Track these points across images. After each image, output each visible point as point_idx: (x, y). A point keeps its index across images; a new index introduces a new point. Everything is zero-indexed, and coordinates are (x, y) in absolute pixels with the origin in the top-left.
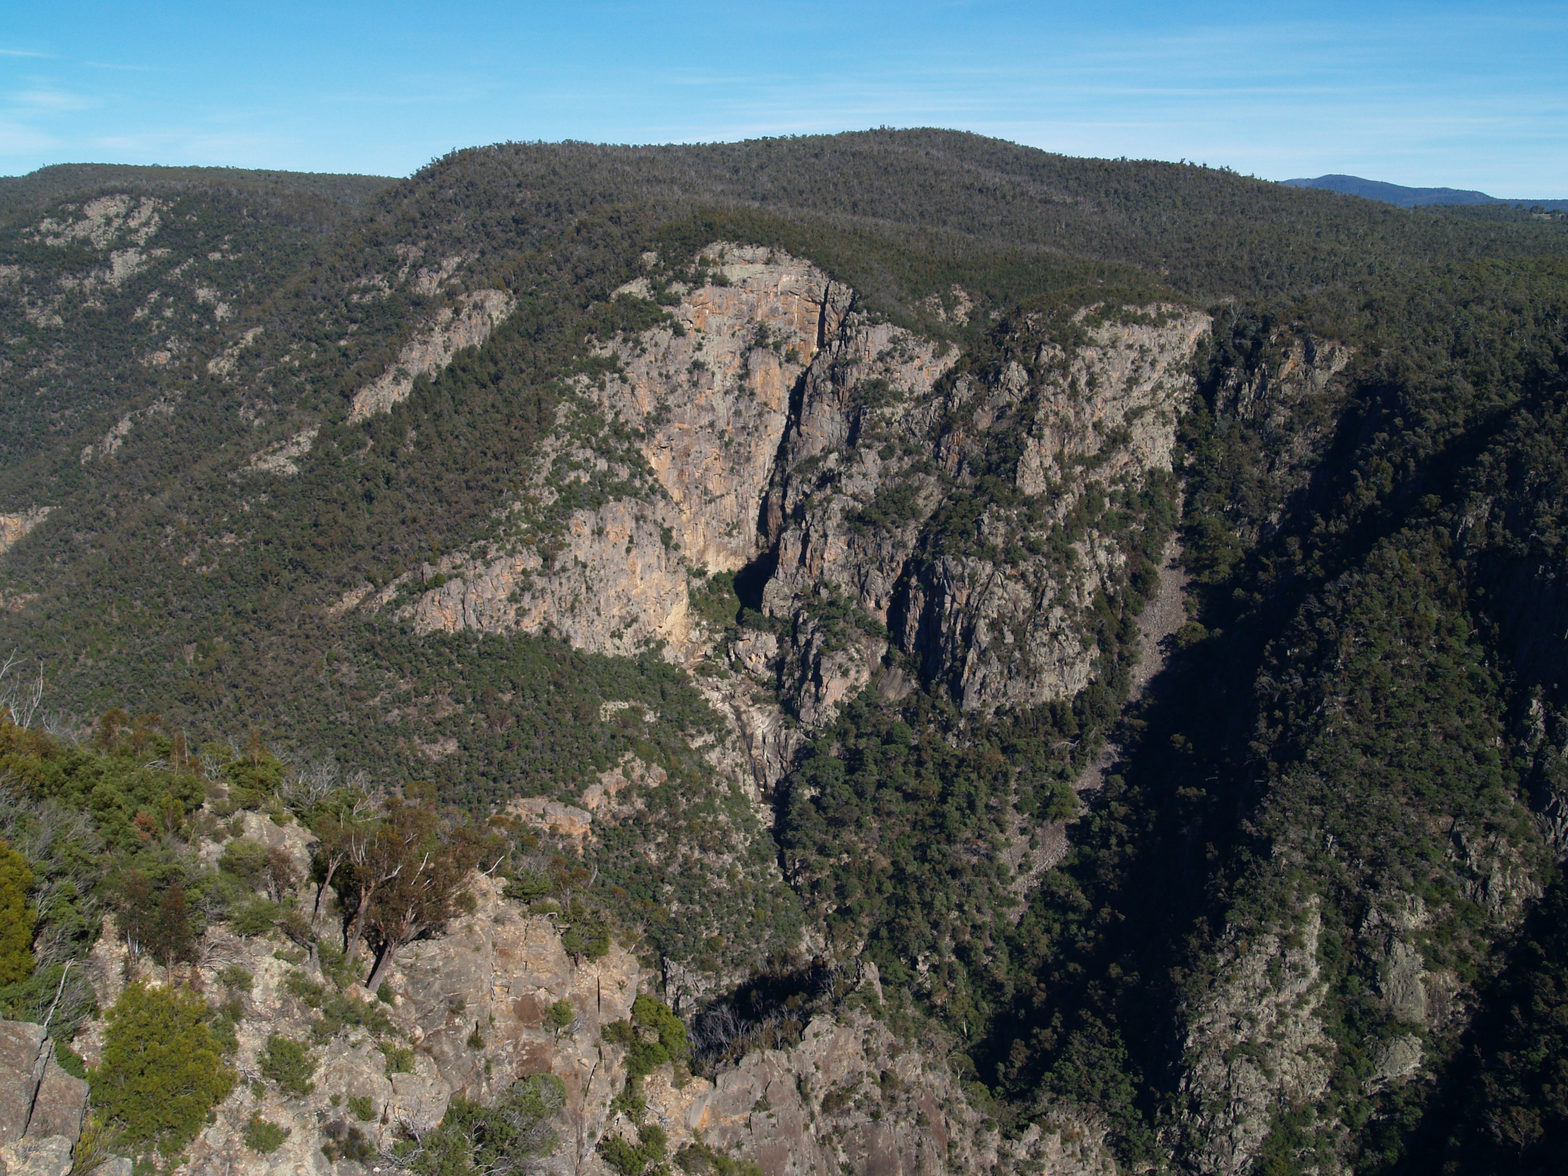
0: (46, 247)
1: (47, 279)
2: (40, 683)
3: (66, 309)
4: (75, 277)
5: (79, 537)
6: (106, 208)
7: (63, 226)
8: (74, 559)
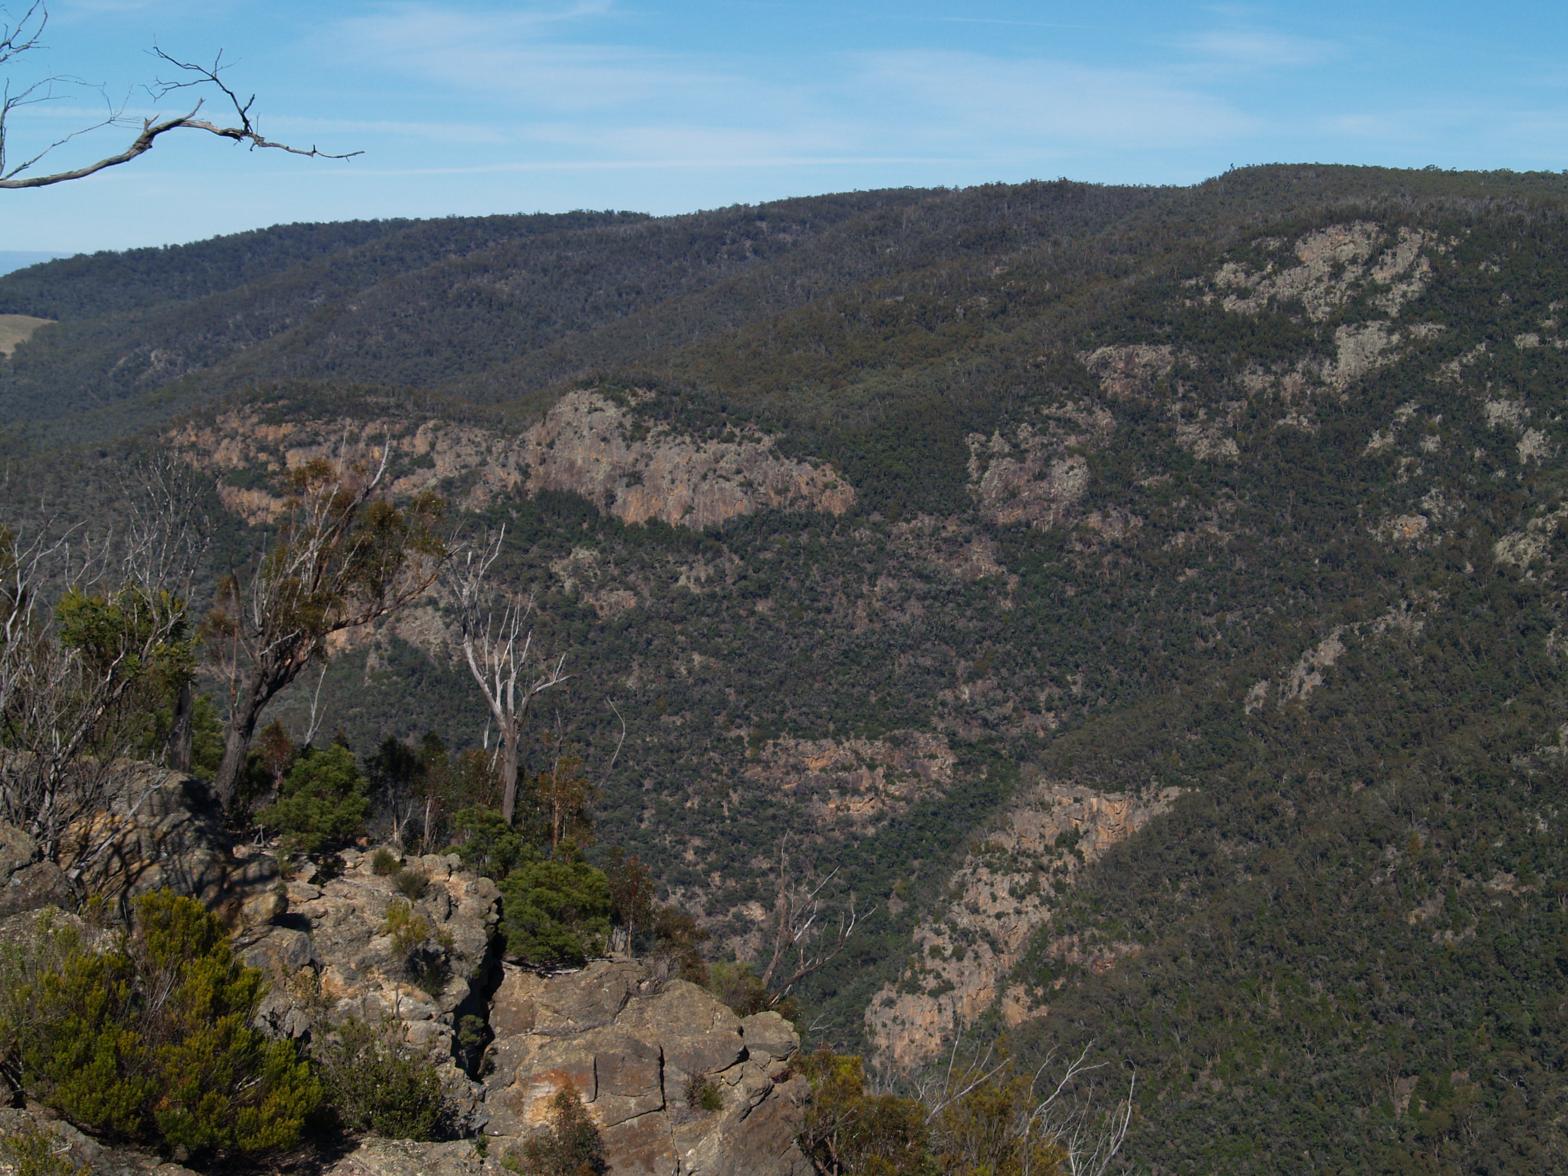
0: (1222, 315)
1: (1218, 373)
2: (1126, 1111)
3: (1247, 428)
4: (1268, 371)
5: (1225, 848)
6: (1334, 246)
7: (1255, 278)
8: (1211, 888)
